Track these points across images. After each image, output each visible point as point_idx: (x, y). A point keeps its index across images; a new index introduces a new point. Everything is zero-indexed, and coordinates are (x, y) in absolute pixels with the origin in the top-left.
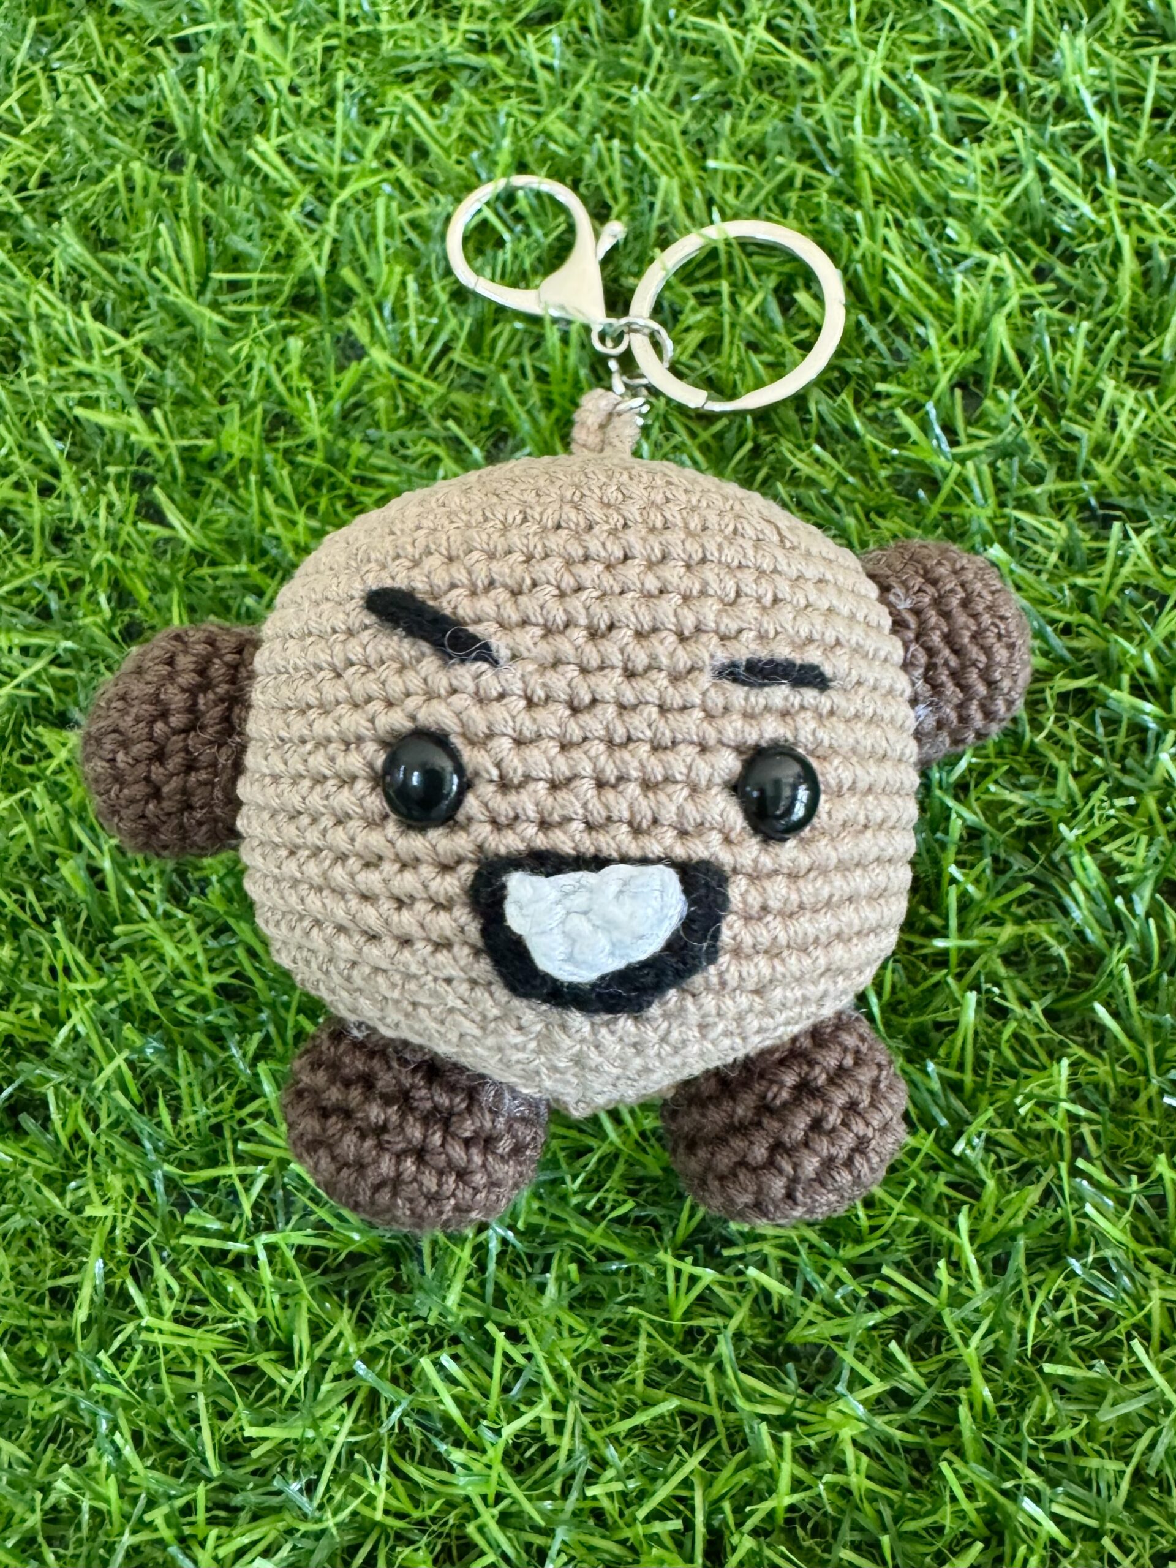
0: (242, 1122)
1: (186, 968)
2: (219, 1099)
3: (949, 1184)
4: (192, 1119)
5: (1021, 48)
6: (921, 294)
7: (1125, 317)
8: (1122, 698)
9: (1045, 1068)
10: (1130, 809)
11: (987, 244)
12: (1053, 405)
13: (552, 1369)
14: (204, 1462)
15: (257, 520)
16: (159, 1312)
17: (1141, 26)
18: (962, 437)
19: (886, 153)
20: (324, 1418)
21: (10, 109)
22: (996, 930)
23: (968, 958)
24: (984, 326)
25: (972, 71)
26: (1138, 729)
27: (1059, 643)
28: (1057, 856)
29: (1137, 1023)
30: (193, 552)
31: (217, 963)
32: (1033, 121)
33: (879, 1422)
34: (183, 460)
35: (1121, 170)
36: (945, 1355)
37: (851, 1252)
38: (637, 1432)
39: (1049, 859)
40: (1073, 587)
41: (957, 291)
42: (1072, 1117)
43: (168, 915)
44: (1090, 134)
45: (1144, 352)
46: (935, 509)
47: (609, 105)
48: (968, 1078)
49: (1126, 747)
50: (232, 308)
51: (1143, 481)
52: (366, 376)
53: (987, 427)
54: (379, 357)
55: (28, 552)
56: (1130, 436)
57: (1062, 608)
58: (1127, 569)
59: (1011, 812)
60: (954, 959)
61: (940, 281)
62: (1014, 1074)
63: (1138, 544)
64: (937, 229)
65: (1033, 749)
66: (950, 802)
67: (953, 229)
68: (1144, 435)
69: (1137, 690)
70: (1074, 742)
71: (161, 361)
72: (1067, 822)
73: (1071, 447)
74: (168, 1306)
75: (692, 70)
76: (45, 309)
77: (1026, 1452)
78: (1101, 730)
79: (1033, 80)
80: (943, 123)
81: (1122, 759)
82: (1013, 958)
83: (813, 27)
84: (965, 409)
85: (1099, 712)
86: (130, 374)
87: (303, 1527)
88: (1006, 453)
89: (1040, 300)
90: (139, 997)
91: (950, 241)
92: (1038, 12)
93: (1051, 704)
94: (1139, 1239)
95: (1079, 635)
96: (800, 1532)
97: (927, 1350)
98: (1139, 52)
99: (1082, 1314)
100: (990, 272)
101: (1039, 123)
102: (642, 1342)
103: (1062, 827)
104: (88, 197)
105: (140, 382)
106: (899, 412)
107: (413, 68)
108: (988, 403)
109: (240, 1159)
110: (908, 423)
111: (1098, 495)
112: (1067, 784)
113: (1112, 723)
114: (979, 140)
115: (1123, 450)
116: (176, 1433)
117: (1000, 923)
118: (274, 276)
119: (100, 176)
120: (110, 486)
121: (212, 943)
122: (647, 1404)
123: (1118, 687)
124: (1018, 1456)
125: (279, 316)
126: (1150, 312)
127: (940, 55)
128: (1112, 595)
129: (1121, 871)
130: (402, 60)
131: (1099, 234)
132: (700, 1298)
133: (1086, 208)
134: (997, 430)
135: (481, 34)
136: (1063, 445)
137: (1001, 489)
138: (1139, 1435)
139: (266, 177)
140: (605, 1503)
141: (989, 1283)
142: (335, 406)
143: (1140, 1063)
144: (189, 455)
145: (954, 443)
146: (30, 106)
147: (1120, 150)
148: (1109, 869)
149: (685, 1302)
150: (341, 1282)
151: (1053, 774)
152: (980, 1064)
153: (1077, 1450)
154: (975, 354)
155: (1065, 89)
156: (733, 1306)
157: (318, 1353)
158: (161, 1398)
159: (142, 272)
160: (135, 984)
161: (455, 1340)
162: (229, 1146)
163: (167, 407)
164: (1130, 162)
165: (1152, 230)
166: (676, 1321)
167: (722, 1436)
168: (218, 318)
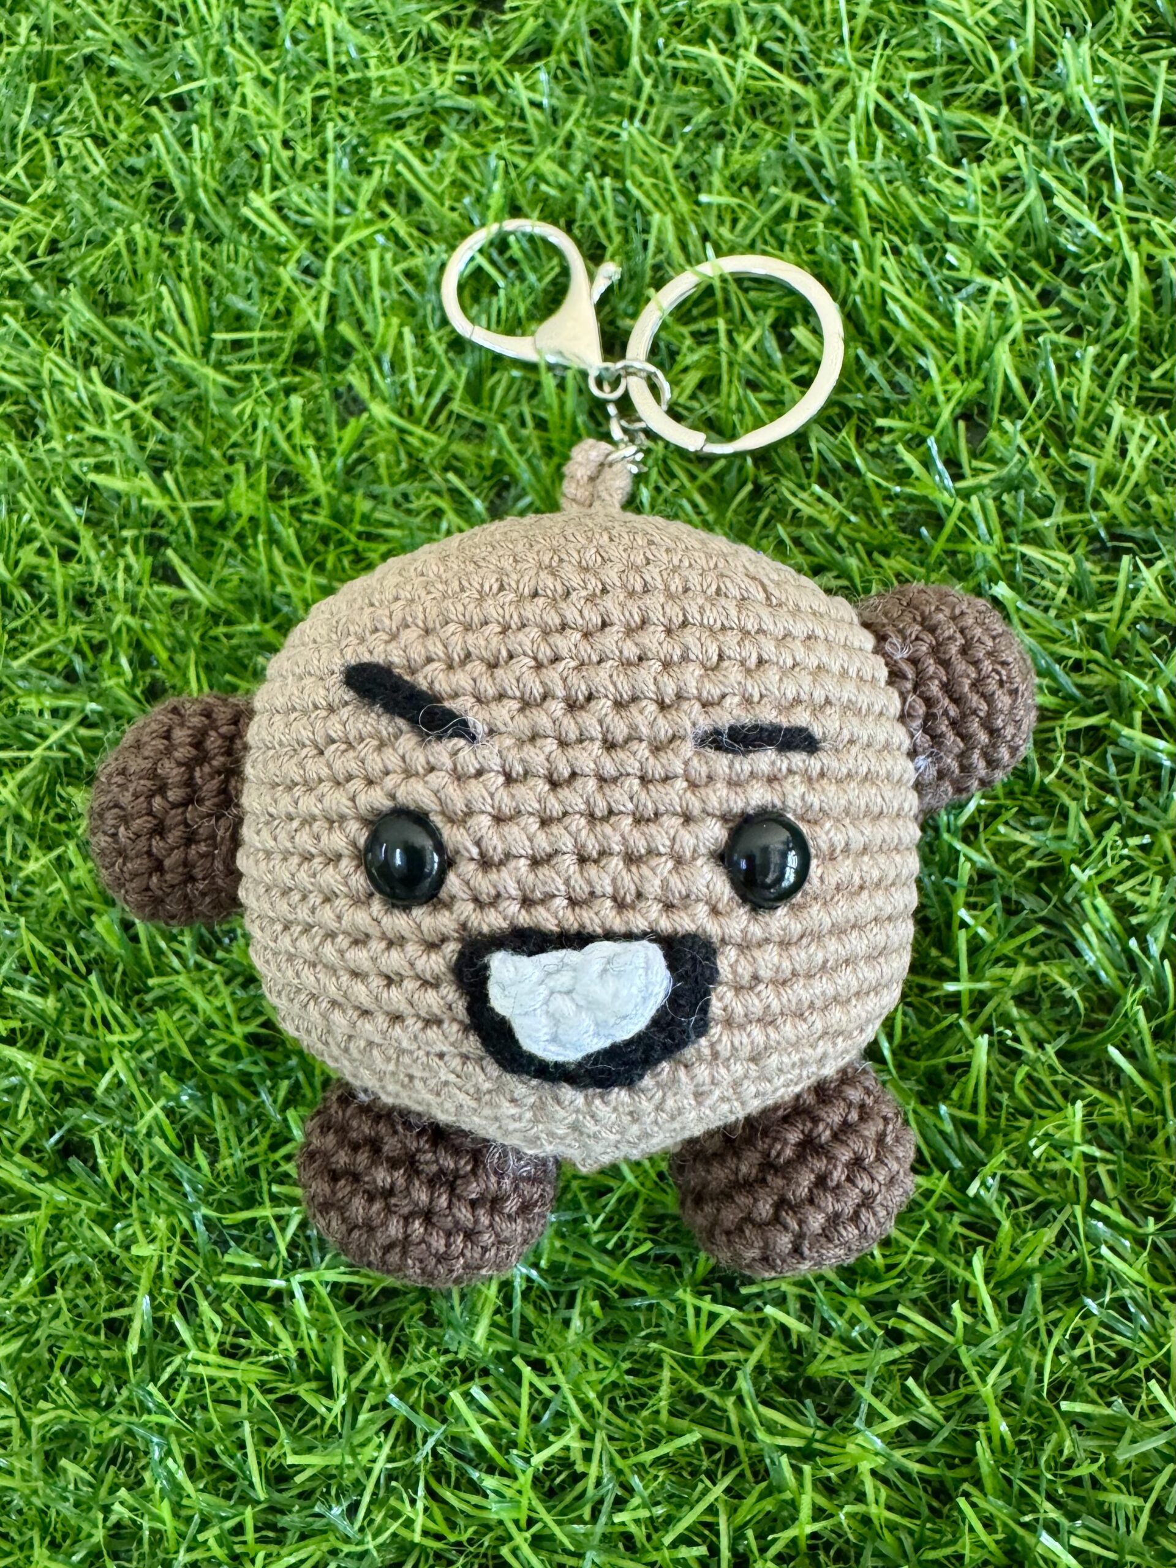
0: (276, 1164)
1: (217, 1019)
2: (254, 1143)
3: (963, 1224)
4: (228, 1162)
5: (1021, 58)
6: (922, 324)
7: (1135, 339)
8: (1135, 736)
9: (1060, 1109)
10: (1143, 848)
11: (990, 269)
12: (1060, 434)
13: (579, 1401)
14: (252, 1485)
15: (267, 578)
16: (204, 1345)
17: (1147, 28)
18: (967, 470)
19: (882, 178)
20: (363, 1445)
21: (16, 177)
22: (1010, 971)
23: (980, 1000)
24: (987, 354)
25: (972, 86)
26: (1151, 766)
27: (1067, 681)
28: (1069, 898)
29: (1153, 1064)
30: (208, 611)
31: (247, 1013)
32: (1036, 136)
33: (898, 1455)
34: (195, 521)
35: (1129, 184)
36: (963, 1390)
37: (866, 1290)
38: (661, 1461)
39: (1061, 900)
40: (1082, 622)
41: (958, 319)
42: (1087, 1157)
43: (199, 967)
44: (1096, 147)
45: (1155, 375)
46: (939, 547)
47: (600, 142)
48: (982, 1120)
49: (1140, 784)
50: (237, 368)
51: (1156, 510)
52: (367, 432)
53: (993, 460)
54: (380, 411)
55: (53, 616)
56: (1140, 463)
57: (1071, 644)
58: (1137, 604)
59: (1023, 852)
60: (965, 1002)
61: (941, 309)
62: (1029, 1115)
63: (1149, 577)
64: (935, 255)
65: (1044, 789)
66: (959, 846)
67: (953, 253)
68: (1156, 461)
69: (1149, 727)
70: (1085, 782)
71: (171, 423)
72: (1079, 863)
73: (1079, 477)
74: (213, 1339)
75: (684, 100)
76: (59, 376)
77: (1044, 1485)
78: (1113, 769)
79: (1034, 92)
80: (941, 143)
81: (1136, 797)
82: (1026, 998)
83: (805, 48)
84: (968, 441)
85: (1111, 749)
86: (141, 437)
87: (346, 1549)
88: (1011, 485)
89: (1046, 325)
90: (173, 1046)
91: (951, 267)
92: (1040, 19)
93: (1061, 743)
94: (1157, 1278)
95: (1089, 672)
96: (822, 1557)
97: (946, 1384)
98: (1146, 57)
99: (1099, 1351)
100: (992, 298)
101: (1042, 138)
102: (666, 1374)
103: (1074, 868)
104: (94, 261)
105: (151, 445)
106: (900, 448)
107: (404, 114)
108: (993, 435)
109: (275, 1199)
110: (910, 459)
111: (1108, 526)
112: (1079, 824)
113: (1125, 761)
114: (979, 159)
115: (1134, 477)
116: (224, 1458)
117: (1012, 964)
118: (274, 334)
119: (105, 240)
120: (128, 550)
121: (240, 993)
122: (673, 1434)
123: (1131, 725)
124: (1036, 1489)
125: (283, 373)
126: (1161, 333)
127: (938, 71)
128: (1123, 629)
129: (1136, 912)
130: (395, 106)
131: (1107, 252)
132: (721, 1332)
133: (1092, 226)
134: (1002, 462)
135: (470, 75)
136: (1072, 475)
137: (1007, 522)
138: (1158, 1471)
139: (263, 235)
140: (633, 1528)
141: (1006, 1321)
142: (338, 462)
143: (1156, 1102)
144: (201, 516)
145: (957, 477)
146: (35, 173)
147: (1128, 162)
148: (1124, 909)
149: (706, 1337)
150: (376, 1316)
151: (1064, 814)
152: (994, 1105)
153: (1095, 1483)
154: (977, 384)
155: (1069, 100)
156: (753, 1340)
157: (355, 1383)
158: (209, 1427)
159: (147, 335)
160: (168, 1033)
161: (485, 1372)
162: (265, 1187)
163: (178, 468)
164: (1139, 175)
165: (1163, 246)
166: (698, 1356)
167: (745, 1466)
168: (222, 379)
